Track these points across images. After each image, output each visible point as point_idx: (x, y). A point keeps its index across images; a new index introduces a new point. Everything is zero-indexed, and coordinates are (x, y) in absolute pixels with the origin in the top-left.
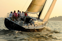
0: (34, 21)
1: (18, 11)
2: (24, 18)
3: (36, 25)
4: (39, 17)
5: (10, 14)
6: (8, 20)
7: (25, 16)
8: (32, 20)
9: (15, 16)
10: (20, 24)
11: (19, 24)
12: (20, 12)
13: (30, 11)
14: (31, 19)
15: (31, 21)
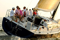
0: (46, 22)
2: (32, 17)
3: (49, 29)
4: (53, 17)
5: (10, 11)
6: (8, 20)
7: (34, 15)
8: (45, 21)
10: (26, 27)
11: (24, 27)
14: (43, 20)
15: (43, 23)
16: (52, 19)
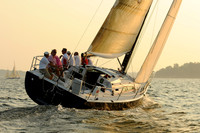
1: (64, 51)
2: (81, 71)
6: (36, 77)
9: (55, 64)
10: (71, 88)
12: (69, 54)
13: (99, 51)
14: (103, 75)
15: (102, 81)
16: (122, 72)
